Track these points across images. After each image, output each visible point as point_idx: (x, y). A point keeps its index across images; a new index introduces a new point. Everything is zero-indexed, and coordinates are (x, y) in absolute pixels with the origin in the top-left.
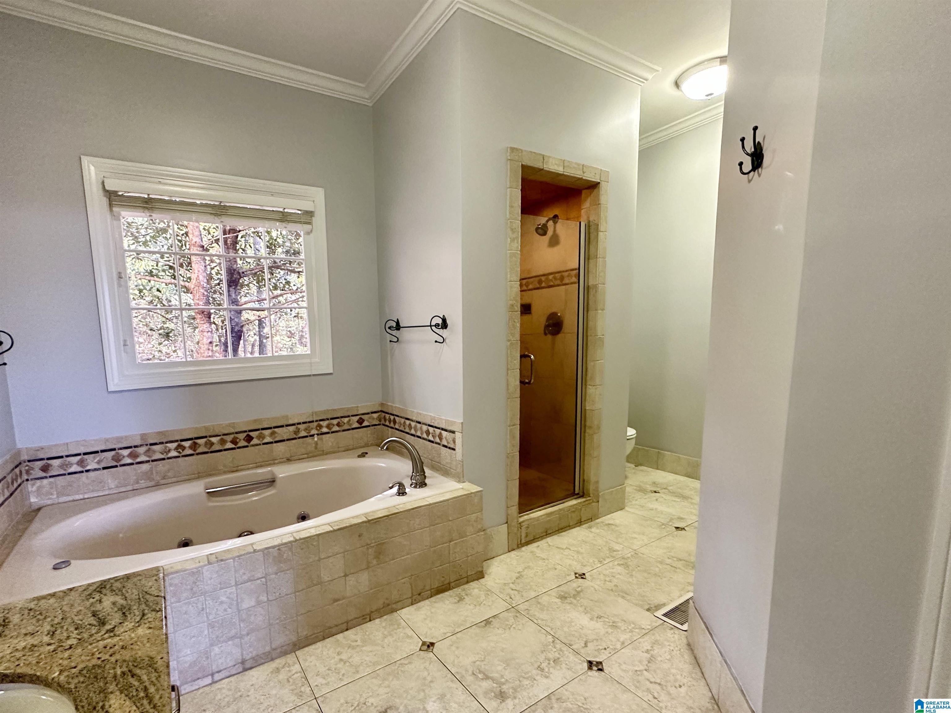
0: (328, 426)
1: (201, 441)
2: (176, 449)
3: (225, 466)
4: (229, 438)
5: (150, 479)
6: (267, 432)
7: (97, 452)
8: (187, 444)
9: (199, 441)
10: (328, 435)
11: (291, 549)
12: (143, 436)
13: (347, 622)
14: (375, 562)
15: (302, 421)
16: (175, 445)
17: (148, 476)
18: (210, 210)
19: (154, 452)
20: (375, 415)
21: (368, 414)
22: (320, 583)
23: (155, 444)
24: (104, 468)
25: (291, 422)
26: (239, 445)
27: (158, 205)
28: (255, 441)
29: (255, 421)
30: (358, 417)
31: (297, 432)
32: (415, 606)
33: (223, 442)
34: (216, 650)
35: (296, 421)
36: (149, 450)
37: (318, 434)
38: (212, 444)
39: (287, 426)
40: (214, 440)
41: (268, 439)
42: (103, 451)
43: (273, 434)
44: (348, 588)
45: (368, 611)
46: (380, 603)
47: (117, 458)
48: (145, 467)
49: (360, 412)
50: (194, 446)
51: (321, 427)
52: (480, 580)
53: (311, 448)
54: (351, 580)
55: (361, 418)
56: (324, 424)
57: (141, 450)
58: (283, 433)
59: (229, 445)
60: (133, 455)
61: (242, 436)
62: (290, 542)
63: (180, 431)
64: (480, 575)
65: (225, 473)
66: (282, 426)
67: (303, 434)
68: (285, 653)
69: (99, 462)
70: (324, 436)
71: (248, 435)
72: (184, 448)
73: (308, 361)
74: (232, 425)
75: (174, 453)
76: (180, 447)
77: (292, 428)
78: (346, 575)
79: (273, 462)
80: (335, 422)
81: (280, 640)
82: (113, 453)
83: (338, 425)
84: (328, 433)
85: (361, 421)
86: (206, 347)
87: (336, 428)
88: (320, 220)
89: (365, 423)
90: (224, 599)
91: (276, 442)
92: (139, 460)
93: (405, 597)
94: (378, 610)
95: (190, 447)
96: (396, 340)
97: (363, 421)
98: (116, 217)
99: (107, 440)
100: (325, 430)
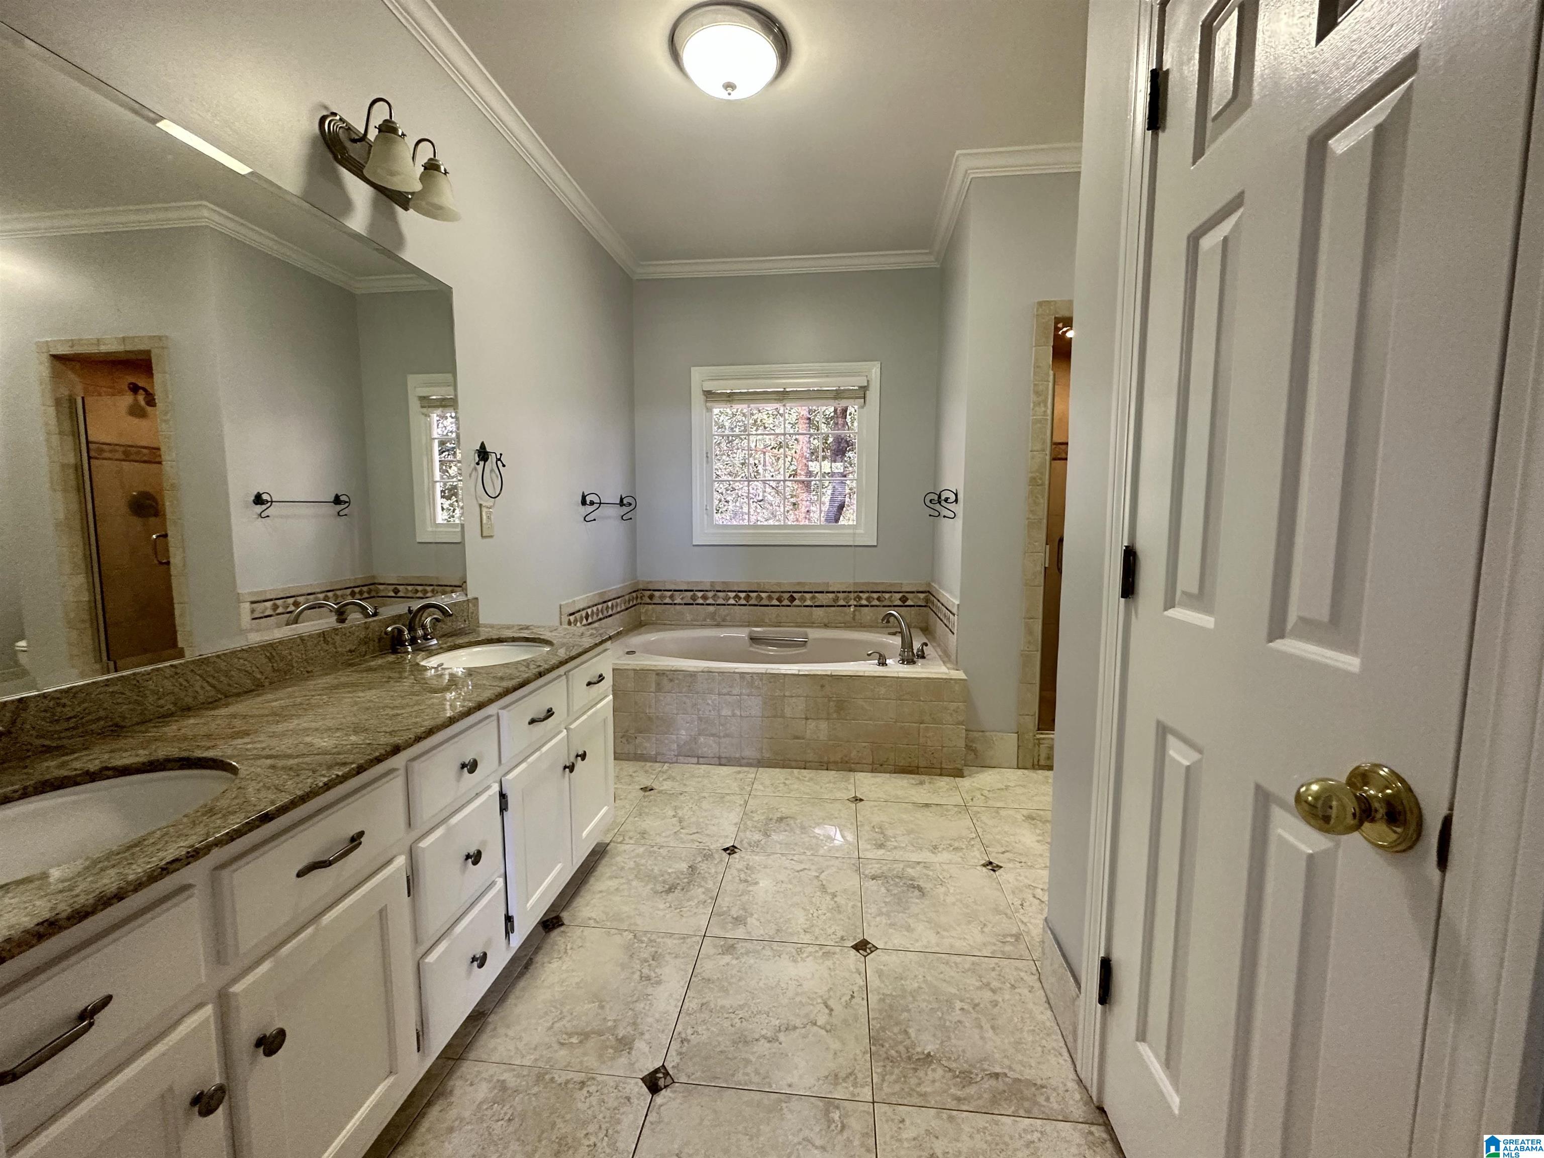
0: (868, 599)
1: (753, 595)
2: (734, 598)
3: (770, 619)
4: (776, 595)
5: (713, 618)
6: (808, 596)
7: (681, 591)
8: (742, 595)
9: (752, 594)
10: (867, 608)
11: (761, 680)
12: (712, 584)
13: (806, 762)
14: (835, 716)
15: (841, 590)
16: (734, 594)
17: (713, 616)
18: (774, 396)
19: (719, 597)
20: (922, 596)
21: (913, 592)
22: (783, 717)
23: (720, 591)
24: (685, 604)
25: (831, 589)
26: (783, 603)
27: (736, 397)
28: (797, 602)
29: (799, 584)
30: (901, 595)
31: (836, 599)
32: (874, 774)
33: (770, 598)
34: (702, 739)
35: (835, 590)
36: (715, 595)
37: (855, 606)
38: (762, 599)
39: (827, 592)
40: (763, 595)
41: (808, 603)
42: (686, 591)
43: (813, 598)
44: (808, 731)
45: (826, 759)
46: (838, 758)
47: (694, 598)
48: (711, 608)
49: (903, 590)
50: (748, 598)
51: (860, 598)
52: (957, 779)
53: (849, 618)
54: (812, 725)
55: (904, 596)
56: (864, 596)
57: (710, 594)
58: (822, 599)
59: (775, 602)
60: (704, 598)
61: (787, 595)
62: (762, 674)
63: (738, 584)
64: (959, 774)
65: (770, 626)
66: (822, 592)
67: (842, 602)
68: (750, 765)
69: (682, 599)
70: (862, 608)
71: (791, 596)
72: (740, 598)
73: (851, 531)
74: (779, 584)
75: (732, 601)
76: (737, 597)
77: (831, 596)
78: (807, 719)
79: (812, 624)
80: (875, 596)
81: (750, 753)
82: (692, 593)
83: (879, 599)
84: (867, 606)
85: (904, 599)
86: (804, 515)
87: (876, 602)
88: (873, 395)
89: (909, 603)
90: (710, 702)
91: (816, 606)
92: (708, 602)
93: (864, 761)
94: (836, 763)
95: (745, 598)
96: (937, 514)
97: (907, 599)
98: (709, 410)
99: (688, 583)
100: (864, 602)
